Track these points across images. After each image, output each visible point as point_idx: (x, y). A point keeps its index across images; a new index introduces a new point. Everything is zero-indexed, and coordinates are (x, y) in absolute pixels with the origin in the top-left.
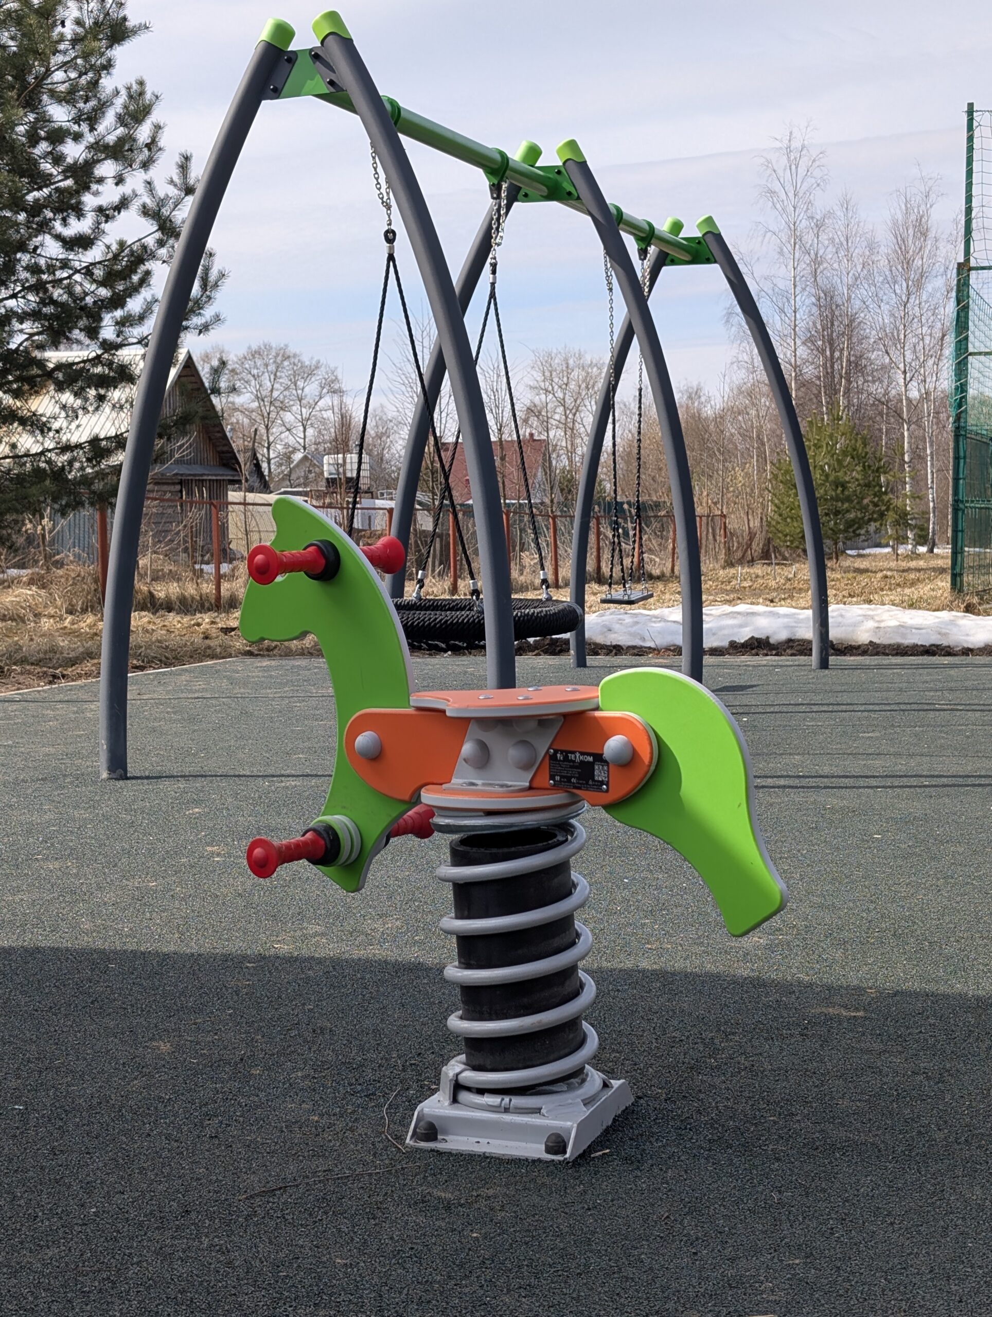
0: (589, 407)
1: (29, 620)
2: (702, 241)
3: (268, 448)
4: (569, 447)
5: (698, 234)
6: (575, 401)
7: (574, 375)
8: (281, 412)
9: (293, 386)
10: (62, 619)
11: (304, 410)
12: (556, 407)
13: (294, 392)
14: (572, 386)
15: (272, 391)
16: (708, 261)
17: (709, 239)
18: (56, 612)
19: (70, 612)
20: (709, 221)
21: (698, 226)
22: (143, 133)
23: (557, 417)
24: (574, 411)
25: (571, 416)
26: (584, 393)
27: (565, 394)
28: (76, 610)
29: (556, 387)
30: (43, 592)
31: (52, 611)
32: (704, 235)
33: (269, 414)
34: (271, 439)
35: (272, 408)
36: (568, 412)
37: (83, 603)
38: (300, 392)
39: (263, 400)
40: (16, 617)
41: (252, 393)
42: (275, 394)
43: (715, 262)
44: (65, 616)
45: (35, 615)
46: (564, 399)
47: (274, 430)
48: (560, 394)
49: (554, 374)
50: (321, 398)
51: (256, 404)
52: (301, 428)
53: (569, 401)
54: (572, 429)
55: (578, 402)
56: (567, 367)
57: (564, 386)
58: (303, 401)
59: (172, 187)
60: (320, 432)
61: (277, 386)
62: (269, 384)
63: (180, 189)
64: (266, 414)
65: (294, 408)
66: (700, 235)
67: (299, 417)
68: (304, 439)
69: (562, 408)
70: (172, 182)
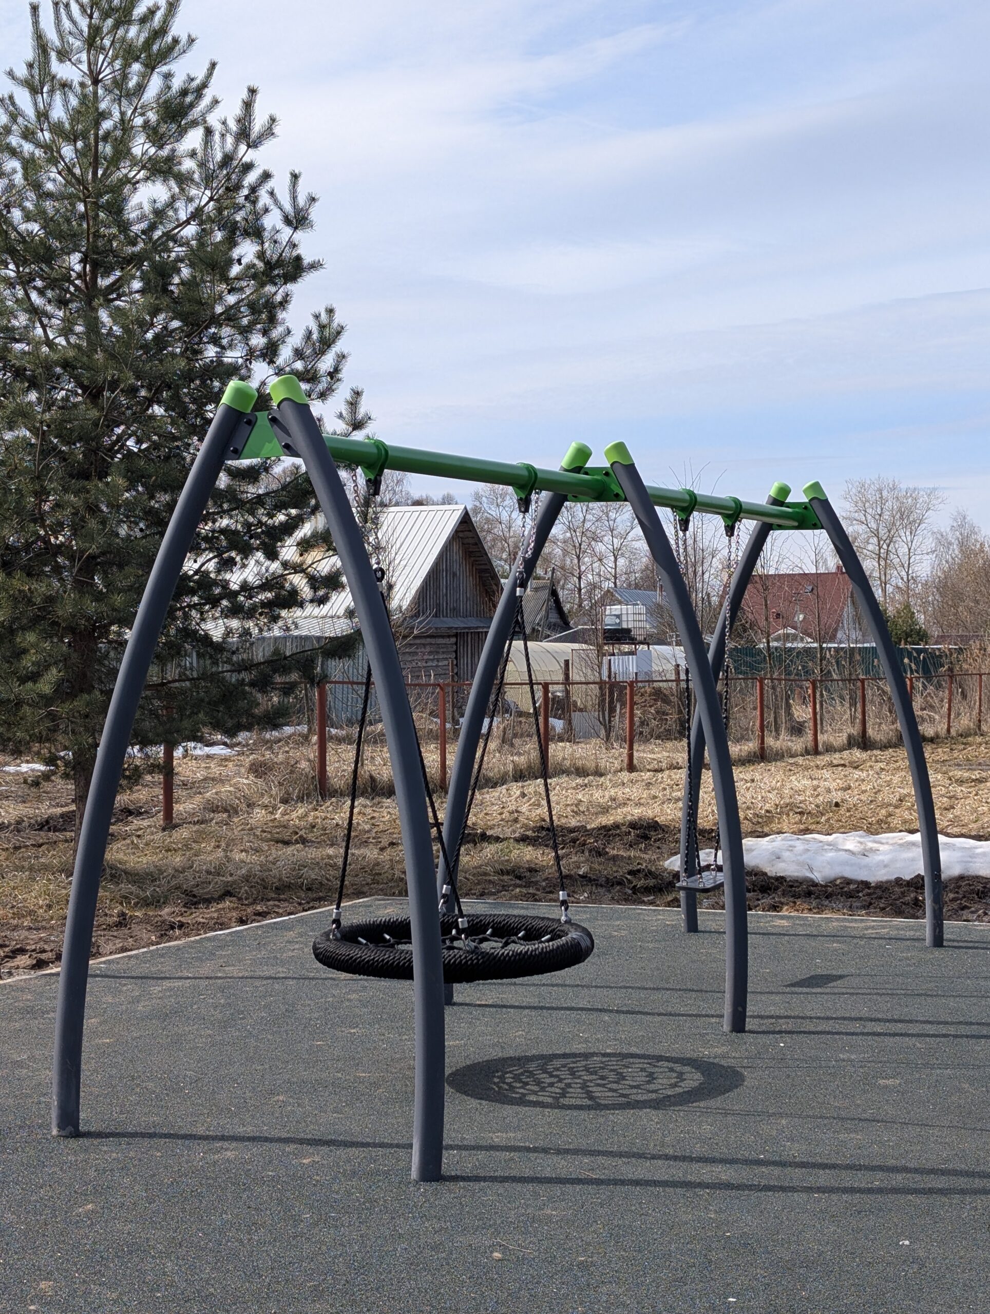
0: (904, 538)
1: (241, 810)
2: (809, 506)
3: (580, 578)
4: (883, 578)
5: (805, 499)
6: (889, 531)
7: (889, 504)
8: (593, 543)
9: (604, 517)
10: (275, 808)
11: (615, 540)
12: (869, 538)
13: (606, 523)
14: (886, 515)
15: (584, 522)
16: (815, 527)
17: (816, 505)
18: (270, 802)
19: (285, 801)
20: (816, 487)
21: (805, 491)
22: (326, 364)
23: (870, 547)
24: (888, 541)
25: (885, 546)
26: (898, 524)
27: (878, 524)
28: (292, 799)
29: (869, 517)
30: (260, 782)
31: (266, 800)
32: (810, 500)
33: (580, 545)
34: (583, 568)
35: (584, 538)
36: (882, 542)
37: (300, 791)
38: (611, 523)
39: (575, 531)
40: (229, 808)
41: (564, 524)
42: (588, 525)
43: (822, 528)
44: (279, 805)
45: (249, 806)
46: (878, 530)
47: (586, 559)
48: (873, 525)
49: (867, 505)
50: (632, 528)
51: (568, 535)
52: (612, 558)
53: (883, 532)
54: (885, 559)
55: (892, 533)
56: (881, 498)
57: (877, 517)
58: (615, 532)
59: (340, 421)
60: (630, 562)
61: (589, 517)
62: (581, 515)
63: (347, 424)
64: (577, 545)
65: (606, 539)
66: (807, 501)
67: (610, 547)
68: (615, 569)
69: (875, 539)
70: (341, 416)
